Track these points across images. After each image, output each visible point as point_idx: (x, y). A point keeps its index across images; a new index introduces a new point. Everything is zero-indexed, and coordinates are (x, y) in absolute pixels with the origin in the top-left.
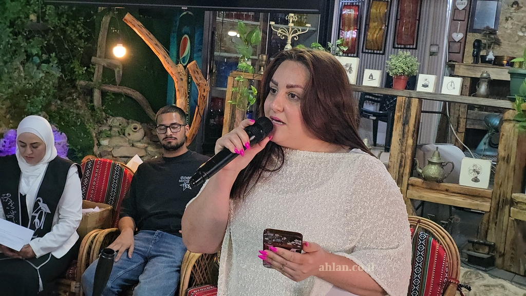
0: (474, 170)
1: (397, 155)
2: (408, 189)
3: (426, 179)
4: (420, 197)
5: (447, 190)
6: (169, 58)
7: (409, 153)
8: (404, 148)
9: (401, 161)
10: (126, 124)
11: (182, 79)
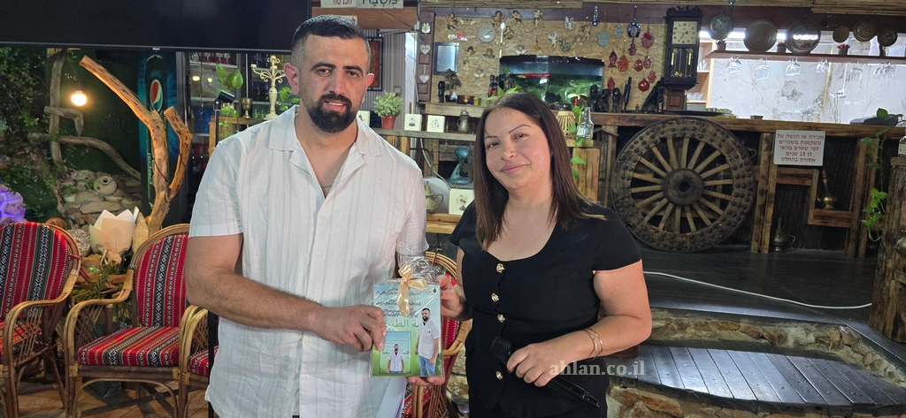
6: (140, 105)
10: (94, 178)
11: (158, 127)
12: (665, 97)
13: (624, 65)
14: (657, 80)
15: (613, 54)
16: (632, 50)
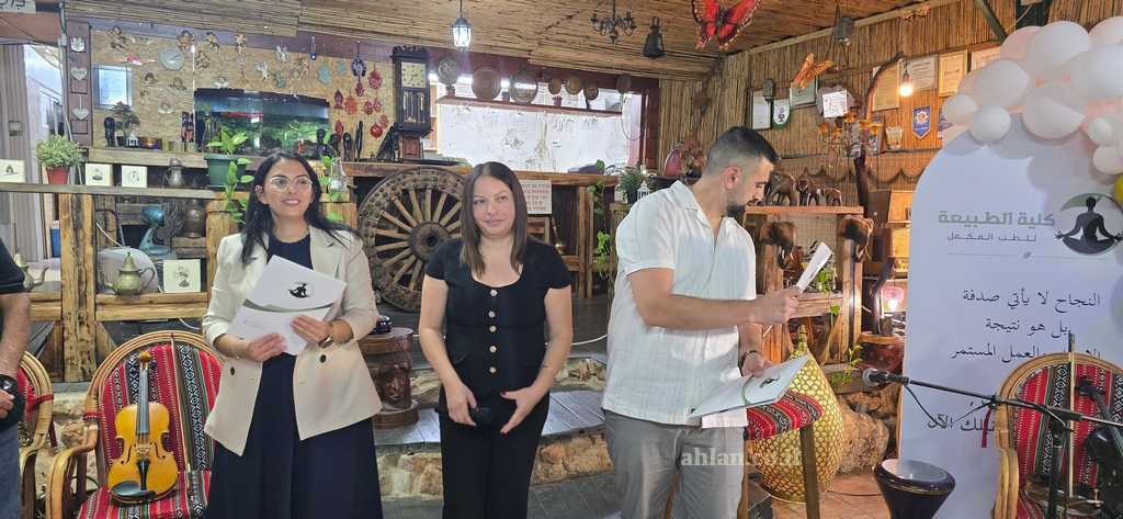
0: (181, 274)
1: (72, 270)
2: (96, 310)
3: (119, 293)
4: (116, 316)
5: (151, 302)
7: (90, 264)
8: (81, 260)
9: (80, 277)
12: (401, 144)
13: (351, 107)
14: (389, 126)
15: (338, 93)
16: (359, 90)
